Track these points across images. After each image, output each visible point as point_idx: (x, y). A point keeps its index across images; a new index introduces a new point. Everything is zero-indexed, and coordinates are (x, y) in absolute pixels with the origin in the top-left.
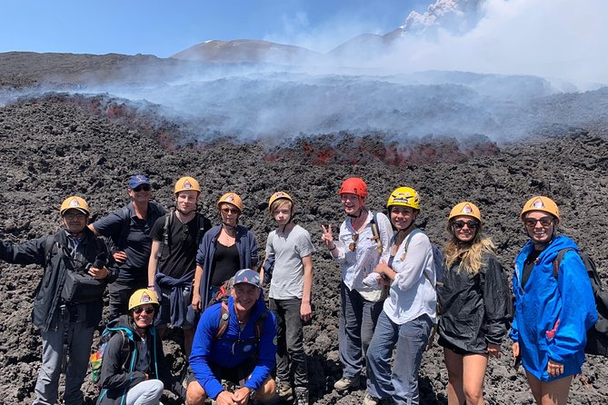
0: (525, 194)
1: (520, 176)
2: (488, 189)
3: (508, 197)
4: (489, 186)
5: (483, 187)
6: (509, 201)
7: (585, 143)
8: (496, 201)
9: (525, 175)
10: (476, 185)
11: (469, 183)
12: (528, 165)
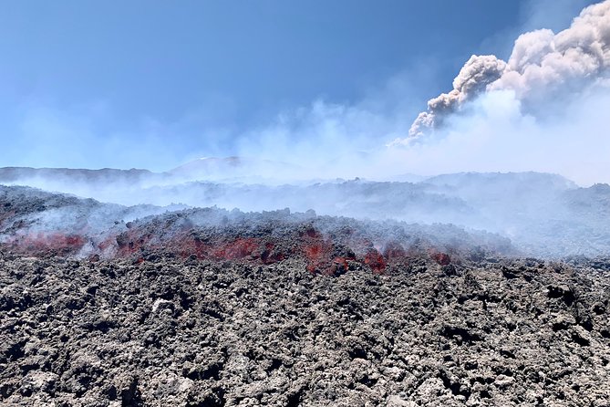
0: (540, 313)
1: (520, 281)
2: (470, 303)
3: (508, 320)
4: (471, 297)
5: (461, 300)
6: (511, 327)
7: (592, 241)
8: (487, 330)
9: (528, 279)
10: (449, 297)
11: (436, 291)
12: (529, 265)
